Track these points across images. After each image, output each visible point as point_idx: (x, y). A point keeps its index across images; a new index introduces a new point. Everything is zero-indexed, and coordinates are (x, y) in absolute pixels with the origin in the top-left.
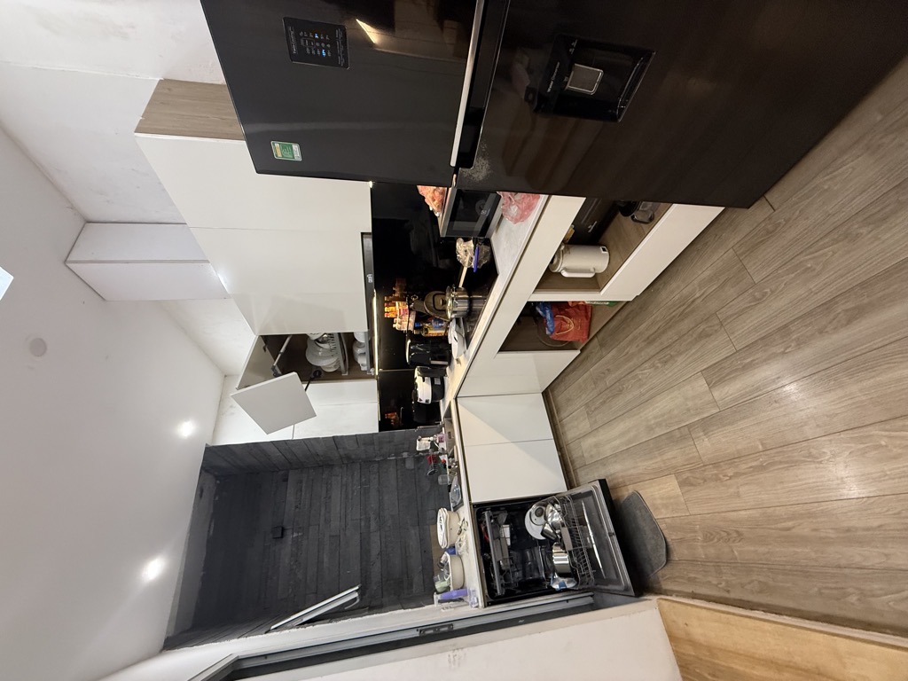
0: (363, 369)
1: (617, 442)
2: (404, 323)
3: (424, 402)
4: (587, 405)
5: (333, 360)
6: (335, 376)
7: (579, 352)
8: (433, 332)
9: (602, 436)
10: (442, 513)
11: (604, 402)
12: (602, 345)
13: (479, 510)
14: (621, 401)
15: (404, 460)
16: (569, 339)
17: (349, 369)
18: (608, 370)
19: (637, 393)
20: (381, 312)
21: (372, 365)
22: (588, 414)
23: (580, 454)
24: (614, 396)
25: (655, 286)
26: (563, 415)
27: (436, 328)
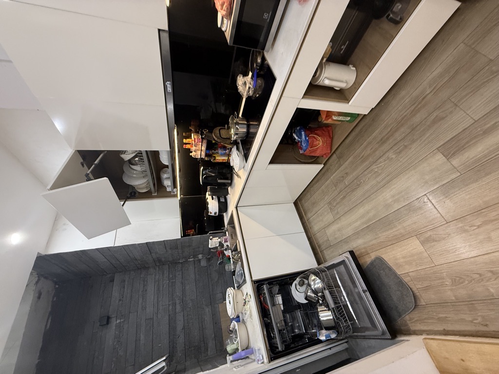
0: (169, 189)
1: (359, 223)
2: (198, 151)
3: (213, 214)
4: (330, 203)
5: (144, 181)
6: (147, 195)
7: (322, 166)
8: (220, 158)
9: (344, 222)
10: (230, 291)
11: (344, 197)
12: (339, 158)
13: (258, 285)
14: (359, 192)
15: (199, 261)
16: (317, 154)
17: (158, 190)
18: (346, 173)
19: (374, 182)
20: (181, 144)
21: (175, 186)
22: (331, 209)
23: (326, 239)
24: (353, 190)
25: (386, 100)
26: (309, 215)
27: (222, 155)
